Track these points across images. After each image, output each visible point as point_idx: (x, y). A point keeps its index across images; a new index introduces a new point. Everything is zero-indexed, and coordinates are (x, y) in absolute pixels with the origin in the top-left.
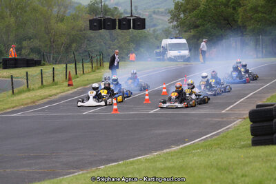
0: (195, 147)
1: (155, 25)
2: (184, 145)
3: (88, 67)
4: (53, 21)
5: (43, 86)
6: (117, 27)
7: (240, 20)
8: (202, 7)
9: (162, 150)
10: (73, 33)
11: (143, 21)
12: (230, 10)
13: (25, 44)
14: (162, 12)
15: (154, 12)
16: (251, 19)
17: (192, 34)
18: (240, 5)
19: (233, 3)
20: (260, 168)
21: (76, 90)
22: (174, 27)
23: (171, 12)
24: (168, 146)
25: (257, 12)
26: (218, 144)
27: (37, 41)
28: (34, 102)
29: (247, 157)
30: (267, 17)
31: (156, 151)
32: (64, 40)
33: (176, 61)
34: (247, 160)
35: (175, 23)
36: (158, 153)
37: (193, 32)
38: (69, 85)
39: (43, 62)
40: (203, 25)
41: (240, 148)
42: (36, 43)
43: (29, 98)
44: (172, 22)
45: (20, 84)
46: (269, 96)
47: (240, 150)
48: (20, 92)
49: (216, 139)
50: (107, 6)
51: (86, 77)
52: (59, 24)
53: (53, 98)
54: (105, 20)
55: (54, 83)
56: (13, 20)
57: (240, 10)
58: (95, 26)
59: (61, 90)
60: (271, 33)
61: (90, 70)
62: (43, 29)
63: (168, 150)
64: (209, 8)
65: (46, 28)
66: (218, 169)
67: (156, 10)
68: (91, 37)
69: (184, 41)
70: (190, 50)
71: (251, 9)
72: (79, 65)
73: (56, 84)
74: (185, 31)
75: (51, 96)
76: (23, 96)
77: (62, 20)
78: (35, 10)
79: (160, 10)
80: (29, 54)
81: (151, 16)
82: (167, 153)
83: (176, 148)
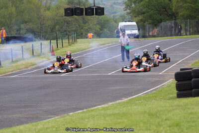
0: (139, 99)
1: (115, 13)
2: (132, 97)
3: (66, 42)
4: (42, 10)
5: (33, 56)
6: (84, 14)
7: (174, 8)
9: (116, 101)
10: (57, 18)
11: (103, 9)
12: (167, 1)
14: (120, 3)
15: (114, 3)
16: (182, 7)
20: (179, 114)
22: (128, 14)
23: (125, 3)
24: (120, 98)
25: (186, 2)
26: (155, 97)
27: (31, 24)
28: (27, 67)
29: (171, 106)
30: (193, 6)
31: (111, 101)
32: (49, 23)
34: (171, 108)
35: (128, 11)
36: (112, 103)
37: (141, 17)
38: (52, 55)
39: (34, 39)
40: (148, 12)
41: (169, 99)
42: (30, 26)
43: (23, 65)
44: (126, 10)
45: (17, 55)
46: (193, 62)
47: (168, 101)
48: (17, 61)
49: (154, 93)
51: (64, 49)
52: (47, 12)
55: (42, 53)
56: (14, 9)
58: (69, 13)
59: (46, 59)
60: (195, 17)
61: (67, 44)
62: (35, 15)
63: (120, 101)
65: (37, 15)
67: (116, 2)
68: (69, 21)
69: (134, 23)
70: (139, 30)
72: (60, 41)
74: (135, 17)
75: (39, 63)
76: (19, 63)
77: (49, 9)
78: (30, 2)
80: (25, 33)
81: (112, 6)
82: (119, 103)
83: (125, 100)
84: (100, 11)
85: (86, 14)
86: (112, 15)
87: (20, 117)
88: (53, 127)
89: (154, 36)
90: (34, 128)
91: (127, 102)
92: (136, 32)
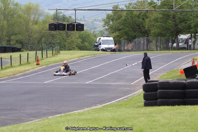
0: (111, 106)
1: (95, 28)
2: (105, 104)
3: (50, 54)
4: (31, 24)
5: (21, 64)
6: (66, 29)
7: (146, 27)
8: (123, 18)
9: (91, 107)
10: (43, 31)
11: (82, 26)
12: (141, 20)
13: (12, 37)
14: (100, 20)
15: (95, 20)
16: (154, 26)
17: (117, 34)
18: (147, 17)
19: (143, 15)
20: (144, 121)
21: (41, 68)
22: (106, 30)
23: (104, 20)
24: (95, 104)
25: (157, 21)
26: (126, 104)
27: (20, 36)
28: (14, 75)
29: (138, 114)
30: (164, 25)
31: (87, 107)
32: (36, 35)
33: (106, 51)
34: (137, 115)
35: (107, 27)
36: (88, 109)
37: (117, 33)
38: (37, 64)
39: (22, 49)
40: (124, 29)
41: (137, 108)
42: (20, 37)
43: (11, 72)
44: (104, 26)
45: (7, 63)
46: (161, 74)
47: (136, 109)
48: (6, 68)
49: (126, 101)
50: (65, 15)
51: (48, 60)
53: (26, 72)
54: (59, 24)
55: (28, 62)
56: (5, 22)
57: (147, 20)
58: (52, 28)
59: (32, 67)
60: (165, 35)
61: (51, 55)
62: (24, 28)
63: (95, 107)
64: (128, 18)
65: (26, 28)
66: (117, 121)
67: (97, 19)
68: (54, 34)
69: (111, 38)
70: (115, 45)
71: (154, 20)
72: (45, 52)
73: (29, 64)
74: (113, 33)
75: (25, 71)
76: (8, 70)
77: (36, 23)
78: (20, 16)
79: (99, 19)
80: (15, 44)
81: (93, 22)
82: (93, 109)
83: (99, 106)
84: (80, 27)
85: (68, 30)
86: (92, 31)
87: (5, 119)
88: (31, 129)
89: (128, 51)
90: (15, 129)
91: (101, 109)
92: (113, 46)
